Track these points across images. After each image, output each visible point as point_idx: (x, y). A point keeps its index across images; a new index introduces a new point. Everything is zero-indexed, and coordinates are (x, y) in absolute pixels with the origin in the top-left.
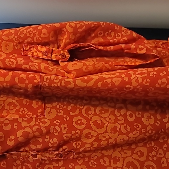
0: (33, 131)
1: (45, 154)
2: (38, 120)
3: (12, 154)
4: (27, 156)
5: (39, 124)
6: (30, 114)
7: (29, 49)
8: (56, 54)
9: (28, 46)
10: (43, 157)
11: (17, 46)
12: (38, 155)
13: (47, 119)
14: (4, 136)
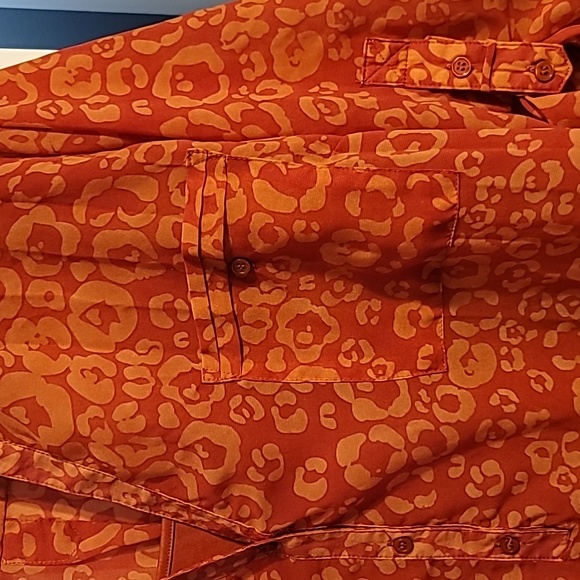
0: (406, 438)
1: (446, 537)
2: (423, 393)
3: (309, 540)
4: (369, 549)
5: (426, 411)
6: (385, 366)
7: (391, 55)
8: (510, 63)
9: (387, 45)
10: (438, 552)
11: (337, 45)
12: (419, 540)
13: (460, 388)
14: (281, 458)
